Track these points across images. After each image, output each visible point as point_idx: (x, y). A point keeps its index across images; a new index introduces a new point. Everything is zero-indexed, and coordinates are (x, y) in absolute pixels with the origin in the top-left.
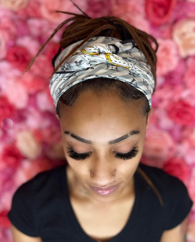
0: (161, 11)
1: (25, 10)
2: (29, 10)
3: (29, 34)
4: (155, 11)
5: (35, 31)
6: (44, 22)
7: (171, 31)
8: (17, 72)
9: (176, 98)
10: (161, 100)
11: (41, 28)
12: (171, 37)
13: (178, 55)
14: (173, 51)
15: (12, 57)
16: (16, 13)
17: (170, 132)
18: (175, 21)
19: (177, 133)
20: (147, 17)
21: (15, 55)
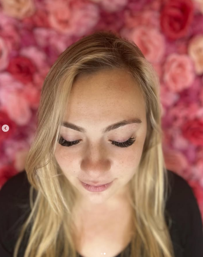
0: (177, 26)
1: (31, 18)
2: (37, 19)
3: (36, 45)
4: (171, 25)
5: (41, 42)
6: (53, 33)
7: (187, 46)
8: (19, 85)
9: (192, 116)
10: (175, 118)
11: (48, 39)
12: (186, 53)
13: (194, 71)
14: (189, 67)
15: (14, 69)
16: (21, 21)
17: (185, 152)
18: (192, 37)
19: (192, 154)
20: (162, 31)
21: (19, 66)
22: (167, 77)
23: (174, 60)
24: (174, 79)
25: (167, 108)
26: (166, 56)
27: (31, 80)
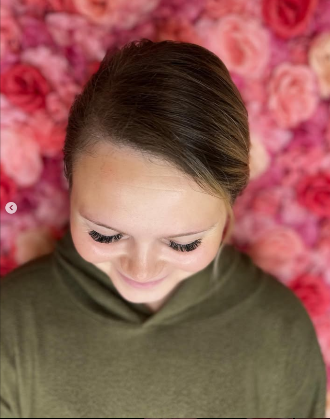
0: (291, 14)
4: (281, 13)
6: (80, 22)
7: (307, 50)
9: (312, 169)
10: (287, 172)
11: (71, 33)
12: (306, 62)
13: (317, 93)
14: (309, 87)
15: (12, 85)
17: (300, 229)
18: (315, 34)
19: (312, 231)
20: (267, 23)
21: (19, 80)
22: (273, 103)
23: (285, 74)
24: (284, 107)
25: (273, 155)
26: (272, 66)
27: (43, 105)
